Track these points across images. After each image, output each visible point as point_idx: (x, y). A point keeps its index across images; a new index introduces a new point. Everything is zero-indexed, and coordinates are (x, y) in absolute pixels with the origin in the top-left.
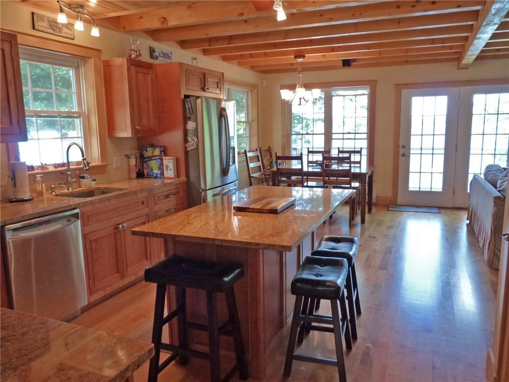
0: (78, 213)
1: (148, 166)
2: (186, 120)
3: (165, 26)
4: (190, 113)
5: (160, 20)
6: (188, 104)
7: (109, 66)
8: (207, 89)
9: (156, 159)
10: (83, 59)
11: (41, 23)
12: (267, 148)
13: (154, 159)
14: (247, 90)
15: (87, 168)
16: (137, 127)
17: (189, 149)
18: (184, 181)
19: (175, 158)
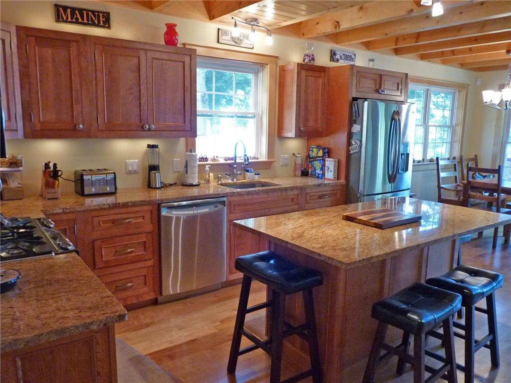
0: (225, 201)
1: (313, 166)
2: (352, 122)
3: (338, 30)
4: (356, 116)
5: (334, 24)
6: (355, 107)
7: (284, 71)
8: (382, 91)
9: (319, 160)
10: (262, 66)
11: (224, 37)
12: (473, 157)
13: (318, 160)
14: (454, 91)
15: (247, 163)
16: (302, 128)
17: (351, 152)
18: (342, 183)
19: (337, 160)
